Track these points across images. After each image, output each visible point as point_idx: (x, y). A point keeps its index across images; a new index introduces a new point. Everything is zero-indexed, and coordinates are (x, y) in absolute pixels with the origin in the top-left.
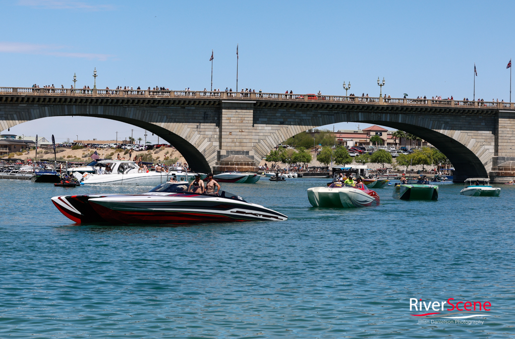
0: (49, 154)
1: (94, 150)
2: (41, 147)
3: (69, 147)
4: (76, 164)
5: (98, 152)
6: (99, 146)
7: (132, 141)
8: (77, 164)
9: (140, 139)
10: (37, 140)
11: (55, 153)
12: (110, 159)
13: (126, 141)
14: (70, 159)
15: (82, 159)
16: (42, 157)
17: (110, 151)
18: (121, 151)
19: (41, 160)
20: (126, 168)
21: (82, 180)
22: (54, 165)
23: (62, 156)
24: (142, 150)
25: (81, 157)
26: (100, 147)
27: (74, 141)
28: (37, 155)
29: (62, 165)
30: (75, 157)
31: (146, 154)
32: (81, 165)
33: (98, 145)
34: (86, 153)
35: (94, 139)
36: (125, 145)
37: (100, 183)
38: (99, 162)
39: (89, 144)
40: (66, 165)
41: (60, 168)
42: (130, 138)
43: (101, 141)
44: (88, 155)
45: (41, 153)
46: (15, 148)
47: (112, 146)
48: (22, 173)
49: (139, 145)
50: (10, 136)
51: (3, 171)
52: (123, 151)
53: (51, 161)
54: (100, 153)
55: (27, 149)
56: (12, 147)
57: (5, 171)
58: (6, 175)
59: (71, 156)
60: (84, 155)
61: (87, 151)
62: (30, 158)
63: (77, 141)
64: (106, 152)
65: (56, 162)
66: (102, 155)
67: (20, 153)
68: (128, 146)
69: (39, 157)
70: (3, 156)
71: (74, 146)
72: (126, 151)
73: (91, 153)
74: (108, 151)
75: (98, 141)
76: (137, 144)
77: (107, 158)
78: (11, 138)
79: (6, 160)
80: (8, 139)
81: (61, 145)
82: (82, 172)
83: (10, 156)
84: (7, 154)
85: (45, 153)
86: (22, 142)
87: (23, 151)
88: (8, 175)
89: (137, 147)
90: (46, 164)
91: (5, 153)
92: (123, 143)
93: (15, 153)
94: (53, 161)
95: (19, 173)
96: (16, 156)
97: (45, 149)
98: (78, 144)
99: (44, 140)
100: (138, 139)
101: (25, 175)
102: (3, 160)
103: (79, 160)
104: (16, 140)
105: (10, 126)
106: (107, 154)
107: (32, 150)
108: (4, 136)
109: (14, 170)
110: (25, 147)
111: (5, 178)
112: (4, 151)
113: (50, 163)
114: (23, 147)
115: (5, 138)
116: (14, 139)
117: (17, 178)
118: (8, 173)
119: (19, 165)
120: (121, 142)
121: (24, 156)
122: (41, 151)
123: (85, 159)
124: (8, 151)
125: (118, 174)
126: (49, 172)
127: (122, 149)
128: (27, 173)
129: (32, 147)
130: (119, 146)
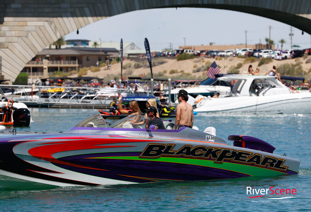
0: (141, 69)
1: (212, 60)
2: (128, 58)
3: (173, 56)
4: (184, 83)
5: (218, 63)
6: (220, 54)
7: (270, 45)
8: (186, 83)
9: (282, 42)
10: (122, 48)
11: (151, 66)
12: (237, 73)
13: (260, 45)
14: (175, 75)
15: (193, 74)
16: (131, 73)
17: (237, 61)
18: (253, 61)
19: (130, 78)
20: (263, 88)
21: (195, 107)
22: (150, 84)
23: (162, 71)
24: (286, 58)
25: (191, 72)
26: (221, 56)
27: (180, 47)
28: (124, 71)
29: (162, 85)
30: (182, 71)
31: (292, 65)
32: (192, 83)
33: (217, 52)
34: (199, 65)
35: (211, 44)
36: (259, 51)
37: (223, 111)
38: (220, 79)
39: (202, 52)
40: (168, 85)
41: (159, 90)
42: (267, 40)
43: (221, 46)
44: (203, 69)
45: (130, 66)
46: (88, 60)
47: (239, 53)
48: (101, 99)
49: (281, 51)
50: (80, 42)
51: (70, 97)
52: (257, 61)
53: (144, 80)
54: (220, 65)
55: (107, 61)
56: (84, 59)
57: (74, 97)
58: (75, 102)
59: (176, 70)
60: (195, 69)
61: (201, 63)
62: (112, 75)
63: (184, 48)
64: (231, 62)
65: (152, 80)
66: (225, 67)
67: (97, 68)
68: (265, 52)
69: (127, 73)
70: (69, 73)
71: (180, 55)
72: (261, 61)
73: (207, 65)
74: (233, 61)
75: (218, 47)
76: (278, 50)
77: (232, 72)
78: (81, 45)
79: (75, 79)
80: (76, 47)
81: (159, 54)
82: (194, 94)
83: (80, 73)
84: (76, 70)
85: (136, 67)
86: (99, 51)
87: (101, 65)
88: (79, 102)
89: (278, 54)
90: (136, 84)
91: (73, 69)
92: (257, 48)
93: (88, 68)
94: (148, 78)
95: (95, 99)
96: (90, 73)
97: (135, 61)
98: (187, 51)
99: (132, 47)
100: (279, 42)
101: (105, 102)
102: (71, 79)
103: (189, 77)
104: (89, 48)
105: (79, 27)
106: (232, 66)
107: (115, 63)
108: (70, 42)
109: (88, 95)
110: (103, 58)
111: (74, 107)
112: (72, 65)
113: (144, 83)
114: (100, 58)
115: (72, 46)
116: (87, 46)
117: (93, 107)
118: (79, 100)
119: (96, 86)
120: (253, 46)
121: (102, 73)
122: (129, 63)
123: (198, 74)
124: (77, 65)
125: (251, 97)
126: (143, 96)
127: (256, 58)
128: (108, 99)
129: (114, 58)
130: (249, 52)
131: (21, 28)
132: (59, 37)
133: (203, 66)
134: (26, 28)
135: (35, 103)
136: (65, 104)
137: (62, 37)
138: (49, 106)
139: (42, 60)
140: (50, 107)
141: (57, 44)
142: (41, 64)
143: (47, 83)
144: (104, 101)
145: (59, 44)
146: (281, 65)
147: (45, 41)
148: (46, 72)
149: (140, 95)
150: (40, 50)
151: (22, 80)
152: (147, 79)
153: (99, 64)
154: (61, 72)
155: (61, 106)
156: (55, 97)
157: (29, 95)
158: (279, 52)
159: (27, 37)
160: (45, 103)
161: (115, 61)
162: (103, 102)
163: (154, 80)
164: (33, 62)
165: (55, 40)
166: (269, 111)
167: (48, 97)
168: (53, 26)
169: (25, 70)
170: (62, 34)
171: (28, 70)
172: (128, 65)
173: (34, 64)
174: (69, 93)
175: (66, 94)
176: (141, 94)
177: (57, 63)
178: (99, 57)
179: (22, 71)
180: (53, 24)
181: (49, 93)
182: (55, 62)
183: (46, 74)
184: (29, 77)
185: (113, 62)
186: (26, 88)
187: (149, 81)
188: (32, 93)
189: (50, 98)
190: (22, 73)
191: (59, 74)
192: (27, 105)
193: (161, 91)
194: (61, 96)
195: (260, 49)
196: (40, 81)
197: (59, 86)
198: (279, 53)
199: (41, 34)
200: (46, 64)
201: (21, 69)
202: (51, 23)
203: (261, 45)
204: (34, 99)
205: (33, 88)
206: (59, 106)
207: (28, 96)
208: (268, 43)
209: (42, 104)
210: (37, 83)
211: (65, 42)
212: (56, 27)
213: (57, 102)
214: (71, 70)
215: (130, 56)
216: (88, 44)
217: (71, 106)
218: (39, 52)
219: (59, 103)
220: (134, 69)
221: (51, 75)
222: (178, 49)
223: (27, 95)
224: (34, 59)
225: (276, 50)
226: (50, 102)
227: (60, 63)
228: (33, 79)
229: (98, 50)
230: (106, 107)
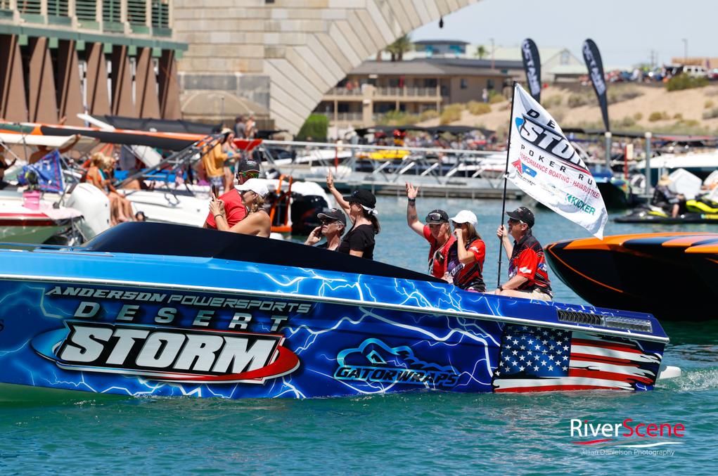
0: (584, 108)
2: (555, 84)
3: (657, 81)
4: (680, 143)
8: (684, 144)
11: (605, 105)
14: (661, 124)
15: (704, 124)
22: (603, 146)
23: (631, 115)
25: (698, 118)
27: (675, 61)
29: (630, 147)
30: (677, 116)
32: (699, 144)
40: (644, 146)
41: (623, 158)
45: (558, 103)
46: (463, 87)
48: (490, 177)
50: (447, 47)
51: (421, 171)
53: (591, 134)
55: (507, 91)
56: (455, 84)
57: (431, 172)
58: (432, 183)
59: (665, 113)
60: (709, 111)
63: (683, 61)
65: (608, 135)
67: (482, 105)
70: (421, 115)
71: (674, 79)
78: (448, 52)
79: (430, 131)
80: (439, 56)
81: (626, 76)
82: (703, 169)
83: (445, 116)
84: (436, 109)
85: (572, 104)
86: (489, 67)
87: (493, 99)
88: (441, 183)
91: (430, 107)
93: (463, 106)
94: (599, 131)
95: (479, 177)
96: (467, 118)
97: (569, 91)
98: (689, 70)
99: (565, 59)
101: (500, 185)
102: (423, 130)
103: (694, 129)
104: (465, 60)
105: (444, 11)
108: (423, 46)
109: (462, 168)
110: (498, 83)
111: (429, 194)
112: (427, 98)
113: (590, 141)
114: (491, 84)
116: (461, 56)
117: (473, 196)
118: (441, 178)
119: (479, 147)
121: (494, 118)
122: (557, 96)
123: (714, 123)
124: (438, 98)
129: (523, 83)
131: (314, 13)
132: (399, 34)
134: (326, 14)
135: (344, 184)
137: (406, 35)
139: (360, 86)
142: (357, 94)
143: (370, 138)
144: (496, 181)
145: (398, 50)
147: (368, 42)
148: (368, 112)
150: (355, 62)
151: (314, 132)
152: (596, 134)
153: (489, 98)
154: (401, 114)
155: (401, 191)
156: (386, 170)
157: (330, 165)
159: (327, 32)
160: (364, 185)
162: (495, 183)
163: (614, 135)
164: (340, 89)
165: (391, 40)
167: (371, 170)
168: (386, 8)
169: (322, 107)
170: (407, 28)
171: (328, 108)
172: (555, 99)
173: (341, 94)
174: (418, 162)
175: (412, 164)
177: (393, 94)
178: (489, 82)
179: (315, 110)
180: (385, 4)
181: (373, 161)
182: (389, 90)
183: (368, 119)
184: (331, 123)
186: (322, 148)
187: (602, 137)
188: (336, 162)
189: (375, 172)
190: (316, 114)
191: (398, 119)
193: (628, 160)
194: (400, 169)
196: (354, 134)
197: (396, 145)
199: (359, 28)
200: (369, 94)
201: (313, 105)
202: (382, 3)
204: (341, 175)
205: (340, 149)
206: (396, 190)
207: (327, 168)
210: (349, 137)
211: (413, 46)
212: (392, 12)
213: (391, 183)
214: (424, 110)
215: (560, 80)
216: (463, 51)
217: (424, 192)
218: (353, 68)
219: (395, 184)
220: (567, 109)
221: (380, 120)
222: (669, 64)
223: (325, 165)
224: (341, 84)
226: (375, 183)
227: (401, 94)
228: (340, 127)
229: (487, 65)
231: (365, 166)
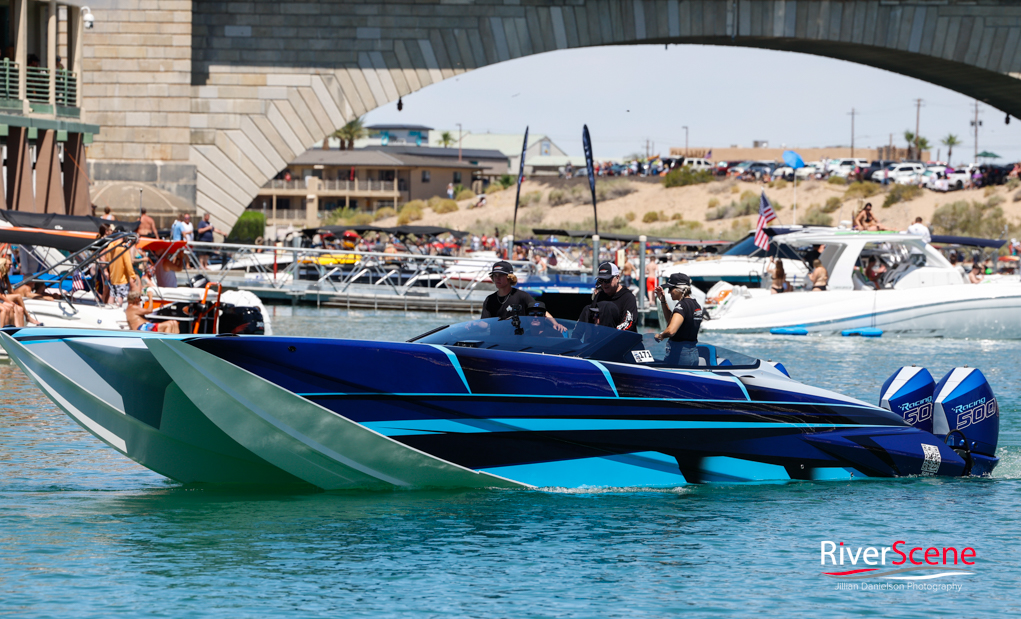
0: (568, 206)
1: (757, 189)
2: (533, 178)
3: (653, 176)
5: (773, 195)
6: (780, 171)
7: (916, 150)
11: (594, 202)
12: (826, 224)
13: (890, 150)
14: (657, 226)
15: (707, 226)
16: (539, 218)
17: (825, 193)
18: (870, 193)
19: (537, 232)
22: (590, 249)
23: (622, 215)
24: (959, 186)
25: (701, 219)
26: (782, 177)
27: (673, 152)
28: (521, 212)
29: (621, 252)
30: (676, 217)
31: (976, 205)
33: (775, 166)
34: (724, 201)
35: (756, 144)
36: (888, 166)
40: (638, 253)
42: (909, 137)
43: (785, 151)
44: (733, 211)
45: (537, 200)
46: (425, 180)
47: (832, 171)
48: (457, 287)
49: (947, 166)
50: (406, 132)
51: (375, 279)
52: (881, 193)
53: (575, 237)
54: (781, 203)
55: (477, 185)
56: (416, 177)
57: (387, 280)
58: (387, 293)
59: (662, 213)
60: (713, 211)
61: (728, 194)
62: (489, 222)
63: (684, 152)
64: (809, 194)
65: (596, 238)
66: (792, 208)
68: (902, 169)
69: (528, 217)
70: (374, 213)
71: (673, 174)
72: (892, 192)
73: (746, 202)
74: (815, 191)
75: (775, 152)
76: (938, 163)
77: (811, 220)
78: (408, 140)
80: (395, 144)
81: (617, 169)
82: (706, 280)
83: (403, 215)
84: (393, 207)
85: (553, 202)
86: (456, 157)
87: (461, 194)
88: (400, 293)
89: (939, 174)
90: (553, 248)
91: (386, 203)
92: (880, 157)
93: (426, 203)
94: (586, 233)
95: (443, 286)
96: (429, 216)
97: (550, 186)
98: (691, 162)
99: (545, 148)
100: (943, 141)
101: (468, 296)
102: (378, 230)
103: (696, 231)
104: (428, 148)
105: (403, 90)
106: (811, 206)
107: (499, 190)
108: (378, 132)
109: (423, 277)
110: (466, 176)
111: (384, 306)
112: (382, 193)
113: (574, 245)
114: (458, 177)
115: (385, 141)
116: (422, 144)
117: (437, 309)
118: (398, 288)
119: (446, 252)
120: (872, 152)
121: (461, 215)
122: (536, 192)
123: (719, 224)
124: (395, 193)
125: (857, 292)
126: (569, 282)
127: (877, 185)
128: (479, 288)
129: (496, 176)
130: (861, 169)
131: (250, 91)
132: (350, 118)
133: (733, 204)
134: (263, 92)
135: (284, 293)
136: (363, 298)
137: (357, 119)
138: (318, 303)
139: (303, 179)
140: (322, 306)
141: (343, 136)
142: (299, 188)
144: (466, 292)
145: (349, 136)
146: (947, 205)
147: (313, 127)
148: (312, 208)
149: (563, 278)
150: (298, 151)
151: (247, 232)
152: (582, 236)
153: (455, 193)
154: (352, 212)
155: (351, 302)
156: (335, 278)
157: (268, 271)
158: (942, 170)
159: (265, 114)
160: (308, 295)
161: (498, 183)
162: (463, 294)
163: (602, 238)
164: (280, 182)
165: (340, 124)
166: (905, 332)
167: (316, 278)
168: (334, 86)
169: (258, 202)
170: (359, 110)
171: (265, 204)
172: (534, 196)
173: (281, 187)
174: (373, 269)
175: (365, 270)
176: (567, 276)
177: (343, 188)
178: (455, 174)
179: (250, 207)
180: (334, 81)
181: (319, 266)
182: (337, 182)
183: (312, 217)
184: (269, 222)
185: (491, 187)
187: (589, 240)
188: (275, 267)
189: (321, 280)
190: (250, 210)
191: (347, 217)
192: (260, 298)
194: (351, 277)
195: (891, 160)
196: (296, 234)
197: (346, 249)
198: (942, 174)
199: (303, 110)
200: (313, 188)
201: (248, 200)
202: (330, 80)
203: (894, 149)
204: (281, 284)
205: (278, 252)
206: (346, 302)
207: (264, 274)
208: (913, 145)
209: (300, 296)
210: (290, 238)
211: (367, 132)
212: (341, 90)
213: (340, 293)
214: (379, 208)
215: (539, 173)
216: (425, 138)
217: (379, 304)
218: (296, 157)
219: (345, 294)
220: (548, 207)
221: (326, 218)
222: (667, 155)
223: (262, 271)
224: (280, 176)
225: (934, 165)
226: (321, 292)
227: (352, 188)
228: (278, 227)
229: (454, 155)
230: (472, 310)
231: (310, 273)
